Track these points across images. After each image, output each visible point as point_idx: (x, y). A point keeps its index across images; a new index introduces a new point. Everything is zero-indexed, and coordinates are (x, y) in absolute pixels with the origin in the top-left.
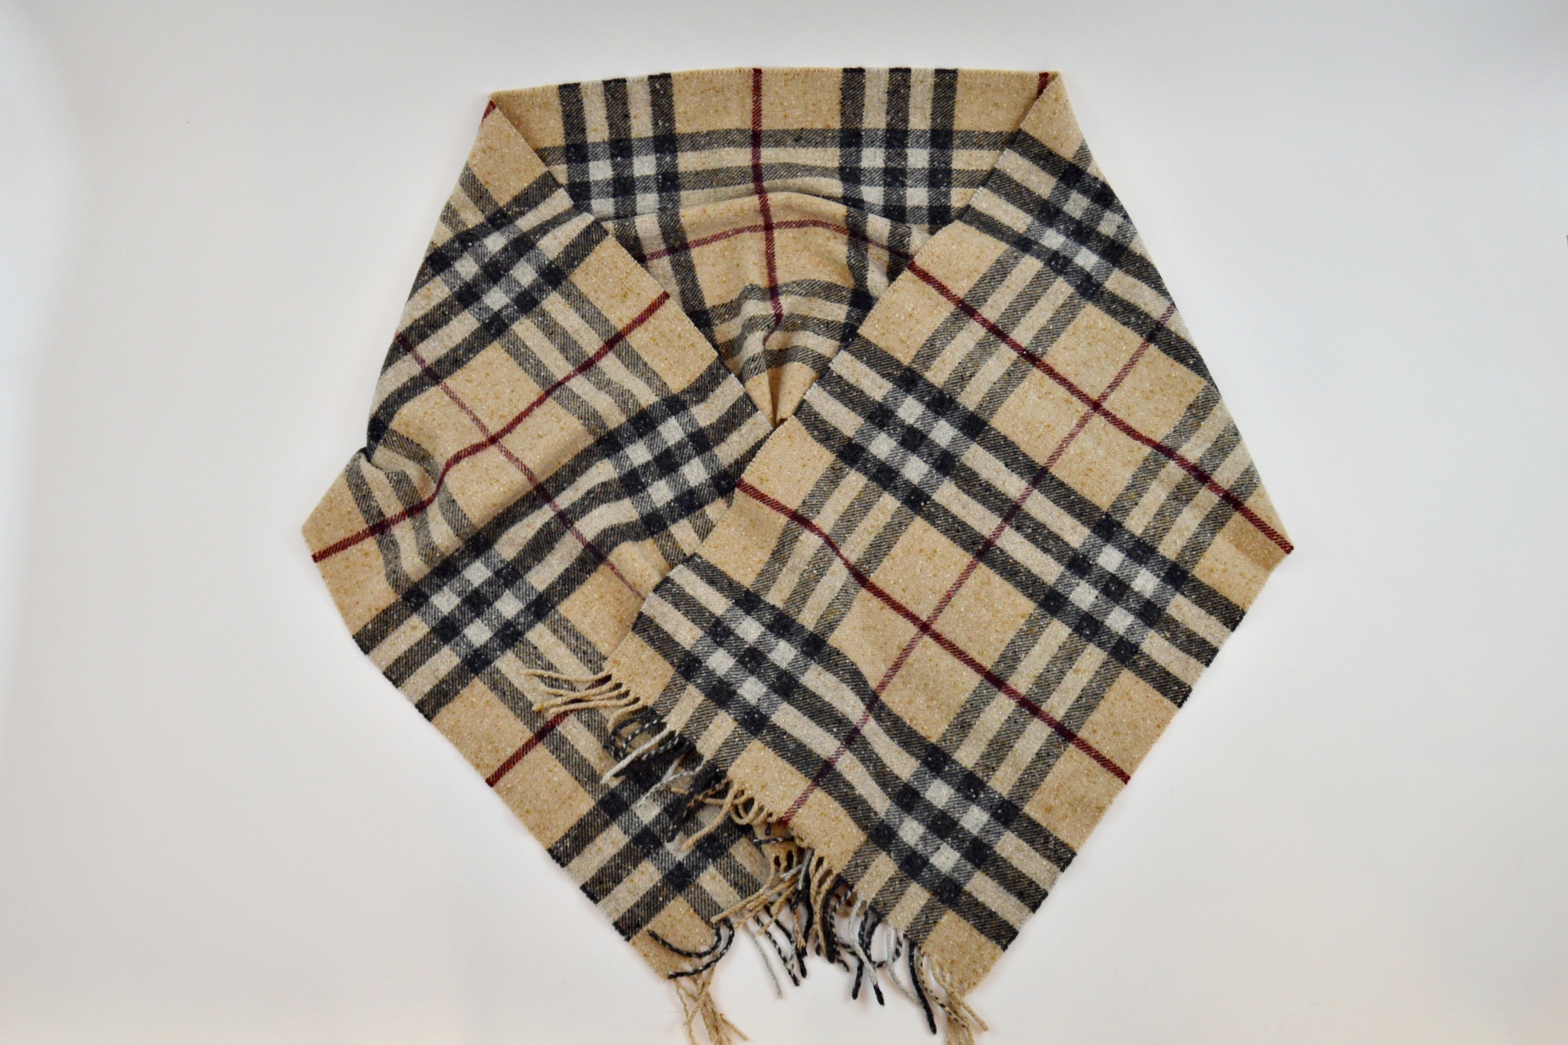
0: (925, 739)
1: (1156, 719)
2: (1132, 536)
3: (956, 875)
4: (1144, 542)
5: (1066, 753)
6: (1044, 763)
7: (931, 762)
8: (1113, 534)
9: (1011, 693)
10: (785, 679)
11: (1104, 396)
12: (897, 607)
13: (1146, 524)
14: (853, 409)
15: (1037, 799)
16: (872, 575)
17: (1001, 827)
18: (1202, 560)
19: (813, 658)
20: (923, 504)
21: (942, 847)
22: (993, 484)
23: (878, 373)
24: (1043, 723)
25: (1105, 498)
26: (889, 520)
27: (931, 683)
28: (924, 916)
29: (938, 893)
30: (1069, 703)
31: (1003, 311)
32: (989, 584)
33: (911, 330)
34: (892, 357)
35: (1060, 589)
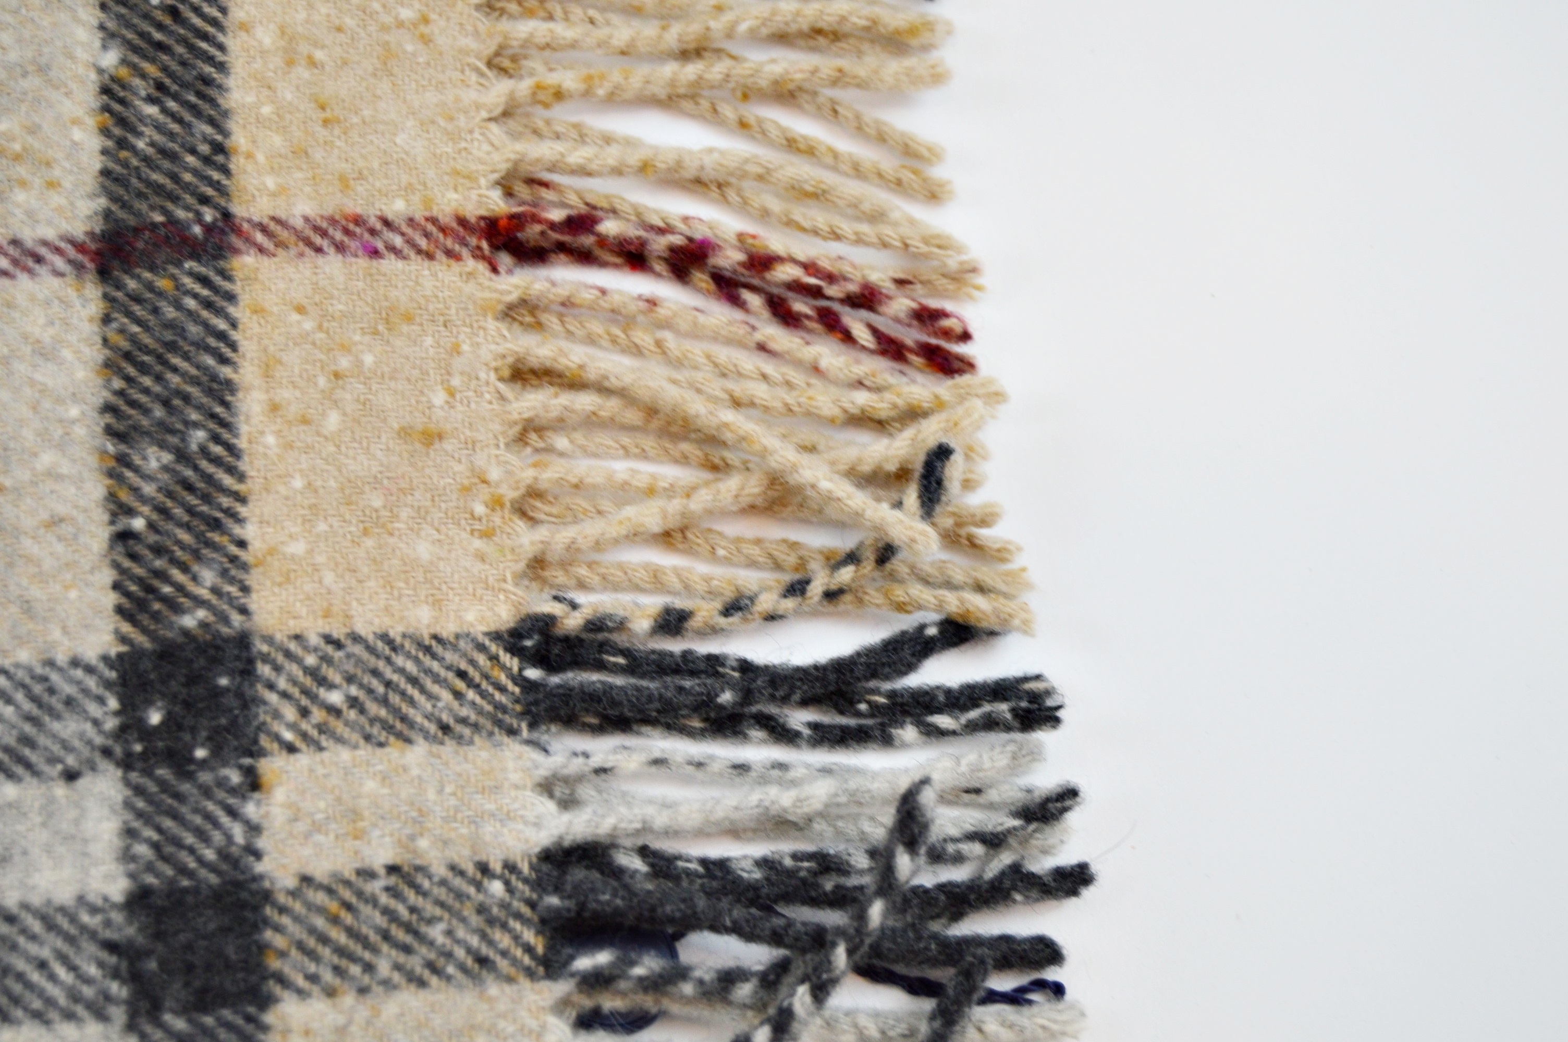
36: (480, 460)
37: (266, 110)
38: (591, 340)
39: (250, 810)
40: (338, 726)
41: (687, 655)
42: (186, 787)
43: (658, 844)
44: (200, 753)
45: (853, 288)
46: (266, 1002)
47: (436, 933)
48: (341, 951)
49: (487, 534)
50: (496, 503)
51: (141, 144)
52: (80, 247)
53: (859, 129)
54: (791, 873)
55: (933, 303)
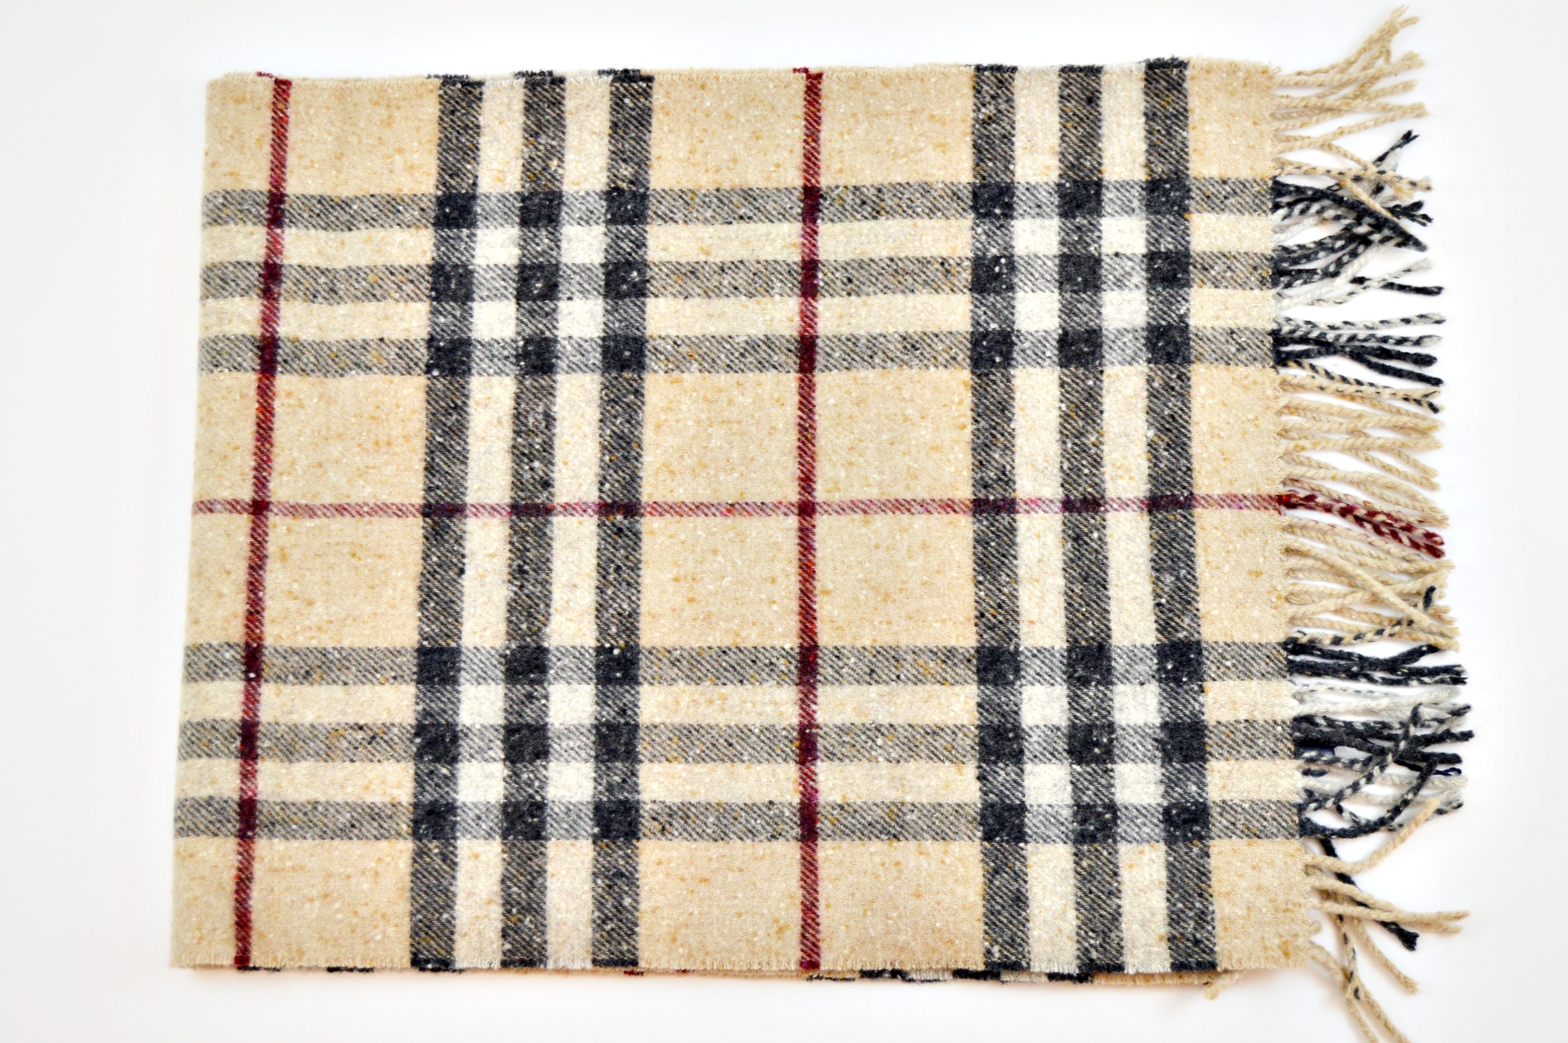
0: (973, 387)
1: (695, 98)
2: (435, 312)
3: (1136, 204)
4: (432, 289)
5: (841, 183)
6: (883, 200)
7: (1001, 354)
8: (452, 341)
9: (808, 318)
10: (1080, 672)
11: (233, 506)
12: (807, 571)
13: (402, 304)
14: (542, 872)
15: (942, 172)
16: (787, 647)
17: (1018, 193)
18: (406, 191)
19: (1017, 652)
20: (616, 652)
21: (1111, 252)
22: (507, 570)
23: (454, 878)
24: (819, 244)
25: (405, 392)
26: (681, 683)
27: (884, 437)
28: (1227, 202)
29: (1180, 206)
30: (761, 228)
31: (205, 760)
32: (666, 465)
33: (348, 877)
34: (413, 874)
35: (596, 357)
36: (1274, 583)
37: (1205, 455)
38: (1311, 538)
39: (1201, 699)
40: (1229, 673)
41: (1341, 652)
42: (1180, 690)
43: (1328, 716)
44: (1185, 679)
45: (1403, 524)
46: (1205, 761)
47: (1260, 742)
48: (1230, 746)
49: (1276, 608)
50: (1279, 597)
51: (1162, 466)
52: (1142, 502)
53: (1408, 461)
54: (1373, 728)
55: (1431, 530)
